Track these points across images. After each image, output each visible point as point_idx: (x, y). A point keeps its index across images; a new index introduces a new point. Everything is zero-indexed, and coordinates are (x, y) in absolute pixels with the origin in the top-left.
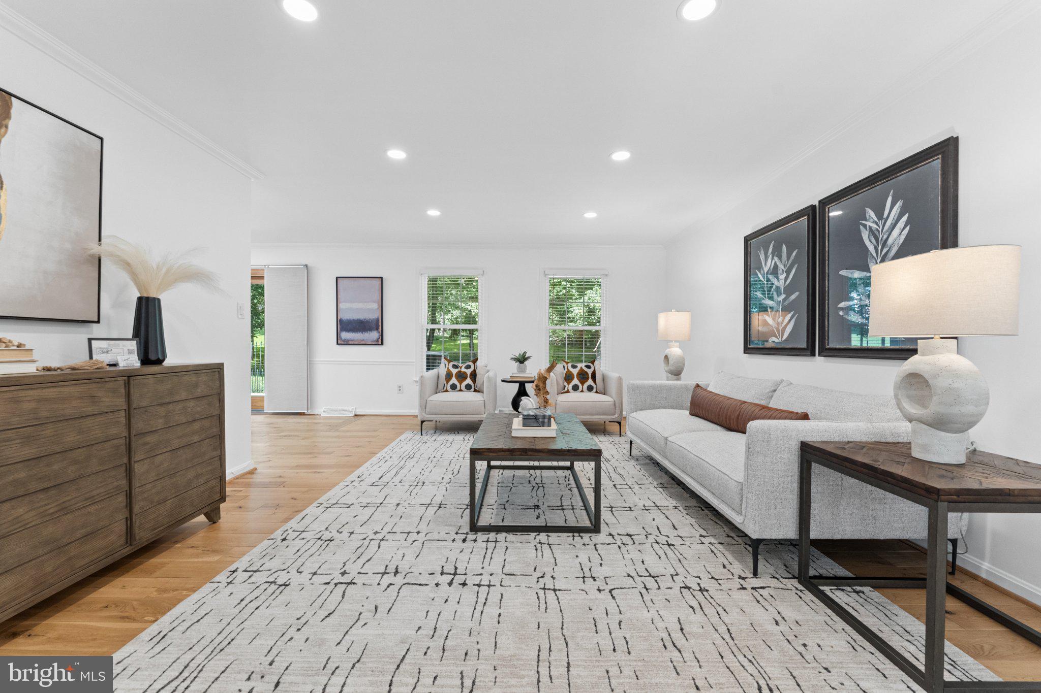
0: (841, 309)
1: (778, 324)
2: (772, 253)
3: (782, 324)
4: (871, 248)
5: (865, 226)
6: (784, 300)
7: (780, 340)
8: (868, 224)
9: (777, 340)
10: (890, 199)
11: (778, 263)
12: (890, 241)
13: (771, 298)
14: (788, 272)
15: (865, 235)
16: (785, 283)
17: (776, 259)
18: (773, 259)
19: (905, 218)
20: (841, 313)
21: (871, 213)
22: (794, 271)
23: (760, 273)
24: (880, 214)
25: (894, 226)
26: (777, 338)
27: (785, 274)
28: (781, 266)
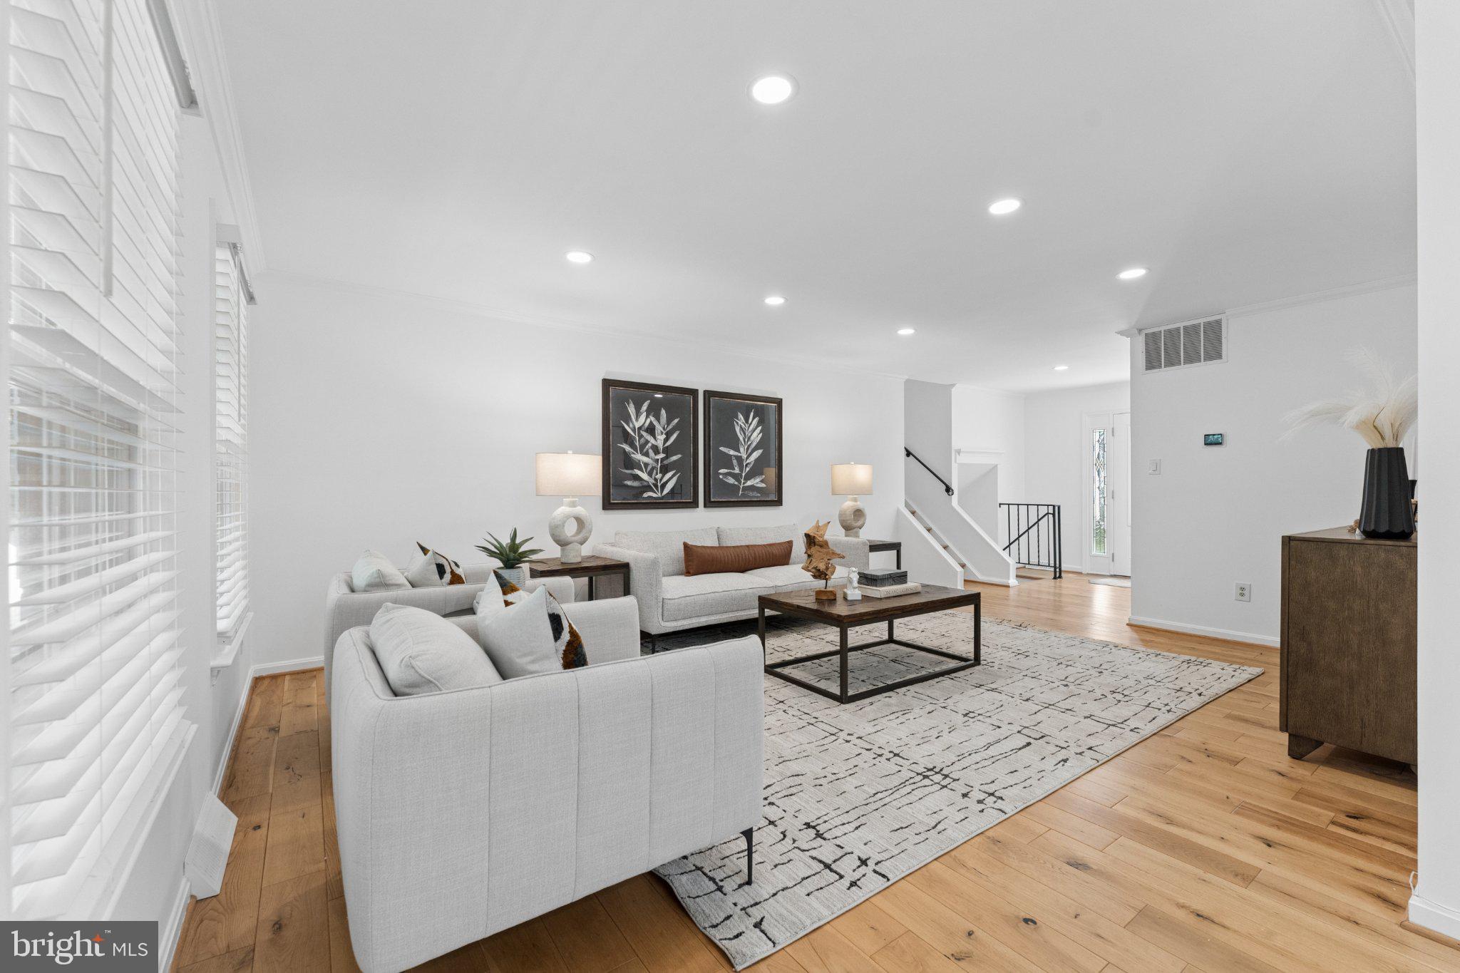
0: (721, 474)
1: (656, 480)
2: (646, 411)
3: (661, 480)
4: (741, 438)
5: (737, 423)
6: (663, 460)
7: (660, 495)
8: (740, 423)
9: (654, 495)
10: (752, 414)
11: (655, 423)
12: (752, 438)
13: (647, 454)
14: (668, 435)
15: (738, 429)
16: (664, 444)
17: (652, 419)
18: (647, 417)
19: (760, 428)
20: (721, 477)
21: (741, 416)
22: (675, 436)
23: (629, 426)
24: (747, 420)
25: (754, 430)
26: (655, 492)
27: (664, 436)
28: (659, 428)
